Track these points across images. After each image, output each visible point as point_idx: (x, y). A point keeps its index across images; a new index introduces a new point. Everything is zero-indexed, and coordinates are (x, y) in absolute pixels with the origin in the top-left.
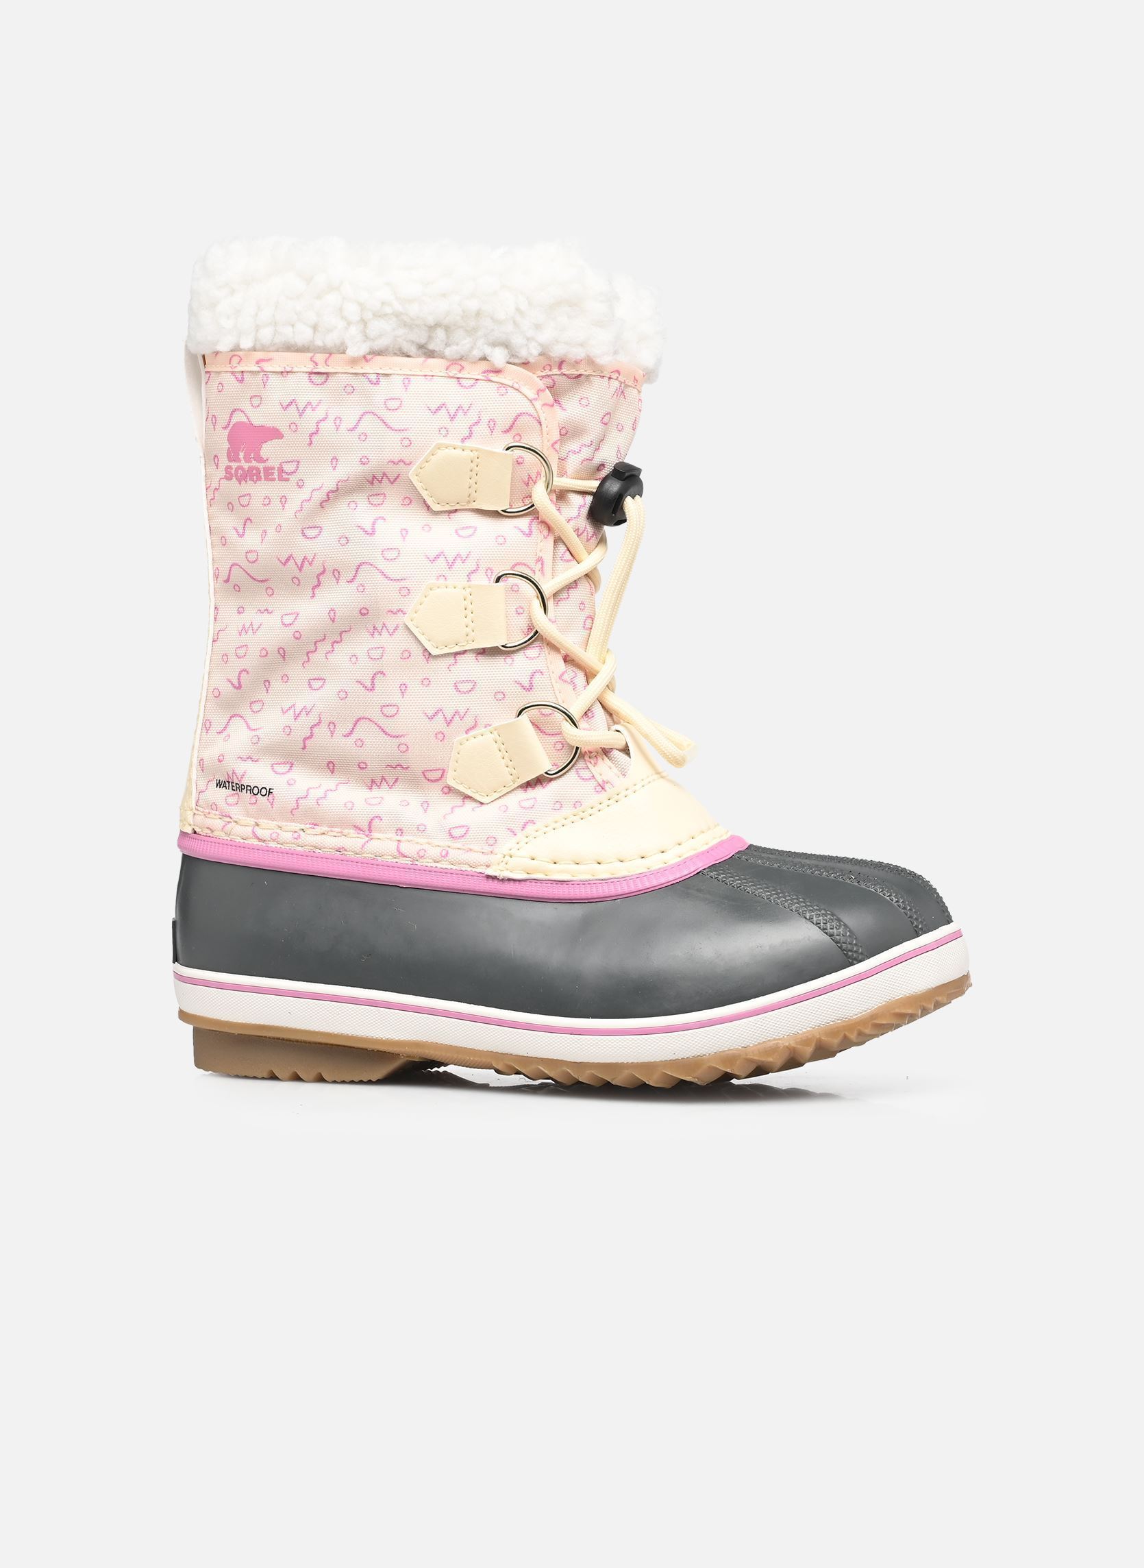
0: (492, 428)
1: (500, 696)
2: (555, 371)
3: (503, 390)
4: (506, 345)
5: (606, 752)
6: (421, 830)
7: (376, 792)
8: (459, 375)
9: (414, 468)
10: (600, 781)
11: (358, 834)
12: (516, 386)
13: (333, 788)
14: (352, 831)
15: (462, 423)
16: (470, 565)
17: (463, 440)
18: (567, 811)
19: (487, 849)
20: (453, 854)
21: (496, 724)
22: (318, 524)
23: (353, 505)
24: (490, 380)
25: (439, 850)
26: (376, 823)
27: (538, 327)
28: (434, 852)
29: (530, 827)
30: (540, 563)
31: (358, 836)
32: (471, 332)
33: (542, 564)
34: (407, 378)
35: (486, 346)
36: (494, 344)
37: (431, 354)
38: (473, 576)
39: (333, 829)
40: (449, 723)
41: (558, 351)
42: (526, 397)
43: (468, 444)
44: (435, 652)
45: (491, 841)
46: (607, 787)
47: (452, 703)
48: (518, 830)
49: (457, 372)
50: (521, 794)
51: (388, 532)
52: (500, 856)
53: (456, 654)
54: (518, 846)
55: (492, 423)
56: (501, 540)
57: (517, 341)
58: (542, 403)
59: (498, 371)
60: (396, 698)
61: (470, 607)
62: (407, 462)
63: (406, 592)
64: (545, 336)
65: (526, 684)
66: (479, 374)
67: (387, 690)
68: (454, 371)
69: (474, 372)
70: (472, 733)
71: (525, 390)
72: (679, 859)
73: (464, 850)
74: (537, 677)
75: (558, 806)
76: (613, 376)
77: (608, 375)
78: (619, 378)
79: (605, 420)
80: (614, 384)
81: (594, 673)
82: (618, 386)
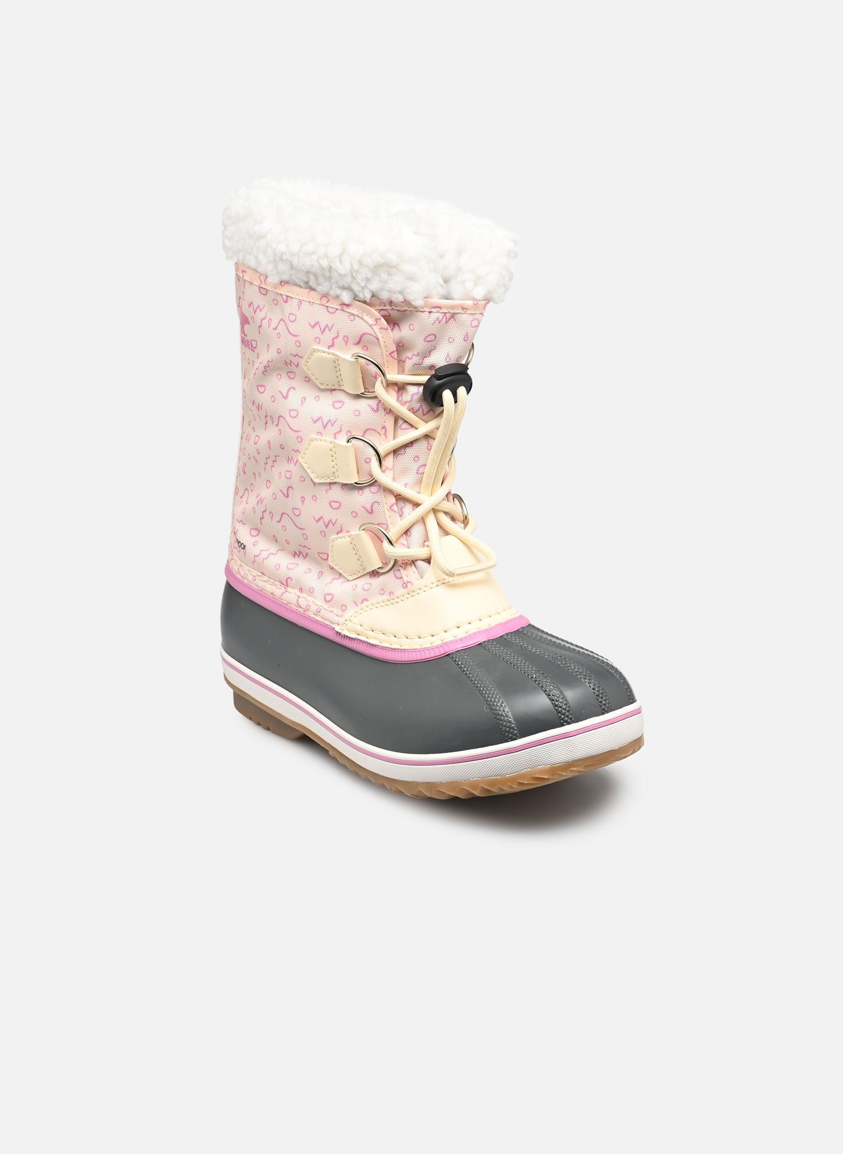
0: (346, 339)
1: (355, 514)
2: (388, 307)
3: (352, 317)
4: (349, 289)
5: (413, 562)
6: (311, 592)
7: (297, 560)
8: (327, 305)
9: (304, 359)
10: (405, 581)
11: (281, 586)
12: (360, 315)
13: (274, 552)
14: (278, 584)
15: (328, 336)
16: (336, 428)
17: (329, 347)
18: (386, 597)
19: (340, 613)
20: (323, 612)
21: (352, 533)
22: (264, 384)
23: (279, 376)
24: (344, 310)
25: (317, 607)
26: (289, 581)
27: (368, 280)
28: (314, 608)
29: (365, 603)
30: (384, 429)
31: (280, 587)
32: (329, 279)
33: (386, 430)
34: (300, 302)
35: (337, 289)
36: (343, 288)
37: (312, 289)
38: (338, 435)
39: (270, 580)
40: (327, 526)
41: (385, 296)
42: (367, 323)
43: (331, 351)
44: (317, 481)
45: (344, 608)
46: (409, 585)
47: (329, 515)
48: (359, 603)
49: (326, 302)
50: (367, 580)
51: (294, 399)
52: (343, 619)
53: (330, 484)
54: (356, 614)
55: (346, 338)
56: (357, 413)
57: (356, 288)
58: (379, 328)
59: (348, 305)
60: (299, 504)
61: (334, 455)
62: (301, 356)
63: (300, 440)
64: (374, 286)
65: (369, 509)
66: (338, 305)
67: (295, 500)
68: (324, 301)
69: (334, 305)
70: (340, 535)
71: (366, 318)
72: (466, 634)
73: (328, 610)
74: (376, 505)
75: (382, 592)
76: (433, 310)
77: (428, 310)
78: (441, 311)
79: (428, 339)
80: (435, 316)
81: (417, 505)
82: (441, 316)
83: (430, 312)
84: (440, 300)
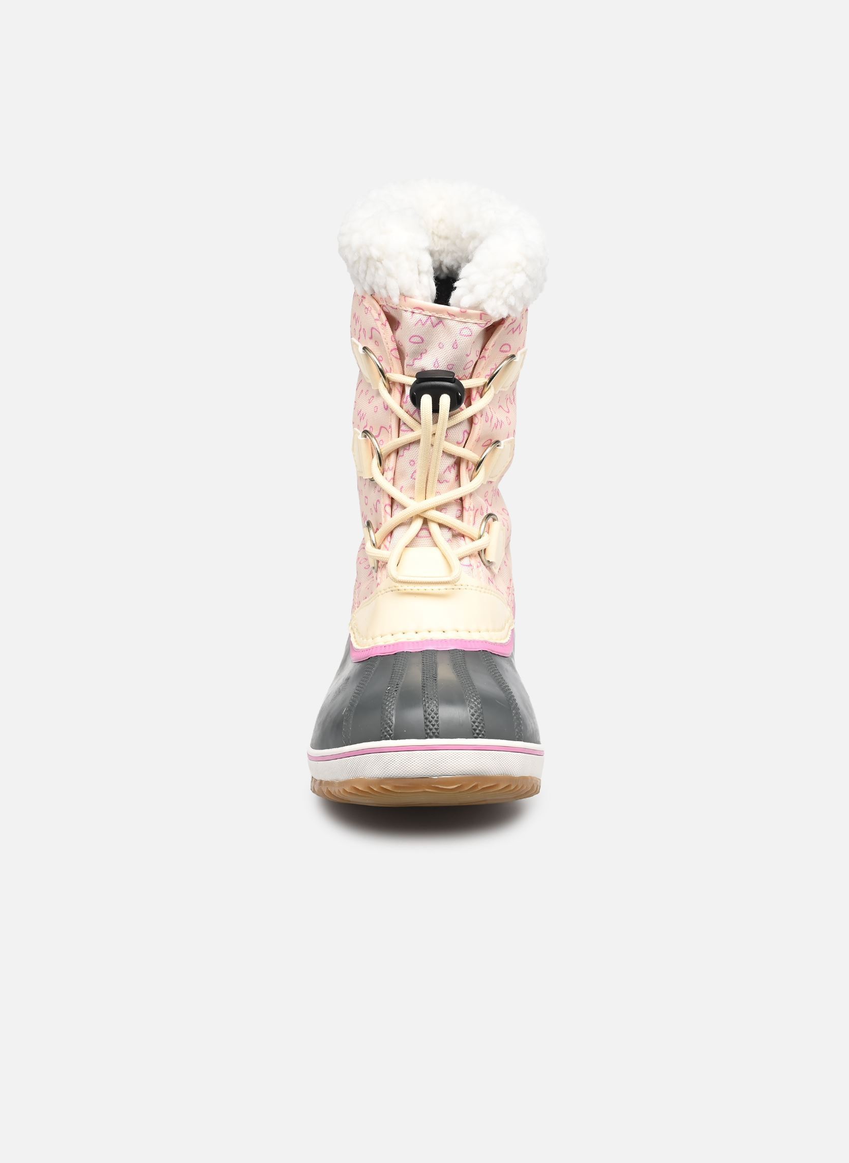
0: (365, 333)
2: (385, 303)
3: (366, 310)
12: (370, 309)
16: (365, 422)
17: (358, 339)
33: (391, 430)
42: (373, 317)
43: (359, 343)
46: (379, 587)
56: (376, 409)
58: (381, 323)
65: (375, 508)
71: (373, 312)
74: (378, 504)
76: (415, 311)
77: (411, 310)
78: (424, 313)
79: (413, 340)
80: (417, 317)
81: (404, 508)
82: (424, 319)
83: (413, 313)
84: (425, 302)
